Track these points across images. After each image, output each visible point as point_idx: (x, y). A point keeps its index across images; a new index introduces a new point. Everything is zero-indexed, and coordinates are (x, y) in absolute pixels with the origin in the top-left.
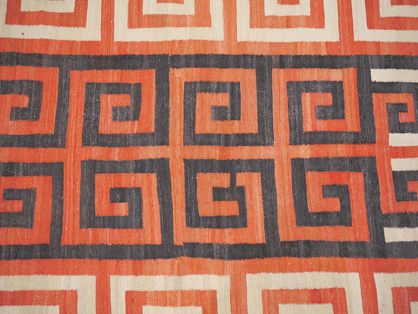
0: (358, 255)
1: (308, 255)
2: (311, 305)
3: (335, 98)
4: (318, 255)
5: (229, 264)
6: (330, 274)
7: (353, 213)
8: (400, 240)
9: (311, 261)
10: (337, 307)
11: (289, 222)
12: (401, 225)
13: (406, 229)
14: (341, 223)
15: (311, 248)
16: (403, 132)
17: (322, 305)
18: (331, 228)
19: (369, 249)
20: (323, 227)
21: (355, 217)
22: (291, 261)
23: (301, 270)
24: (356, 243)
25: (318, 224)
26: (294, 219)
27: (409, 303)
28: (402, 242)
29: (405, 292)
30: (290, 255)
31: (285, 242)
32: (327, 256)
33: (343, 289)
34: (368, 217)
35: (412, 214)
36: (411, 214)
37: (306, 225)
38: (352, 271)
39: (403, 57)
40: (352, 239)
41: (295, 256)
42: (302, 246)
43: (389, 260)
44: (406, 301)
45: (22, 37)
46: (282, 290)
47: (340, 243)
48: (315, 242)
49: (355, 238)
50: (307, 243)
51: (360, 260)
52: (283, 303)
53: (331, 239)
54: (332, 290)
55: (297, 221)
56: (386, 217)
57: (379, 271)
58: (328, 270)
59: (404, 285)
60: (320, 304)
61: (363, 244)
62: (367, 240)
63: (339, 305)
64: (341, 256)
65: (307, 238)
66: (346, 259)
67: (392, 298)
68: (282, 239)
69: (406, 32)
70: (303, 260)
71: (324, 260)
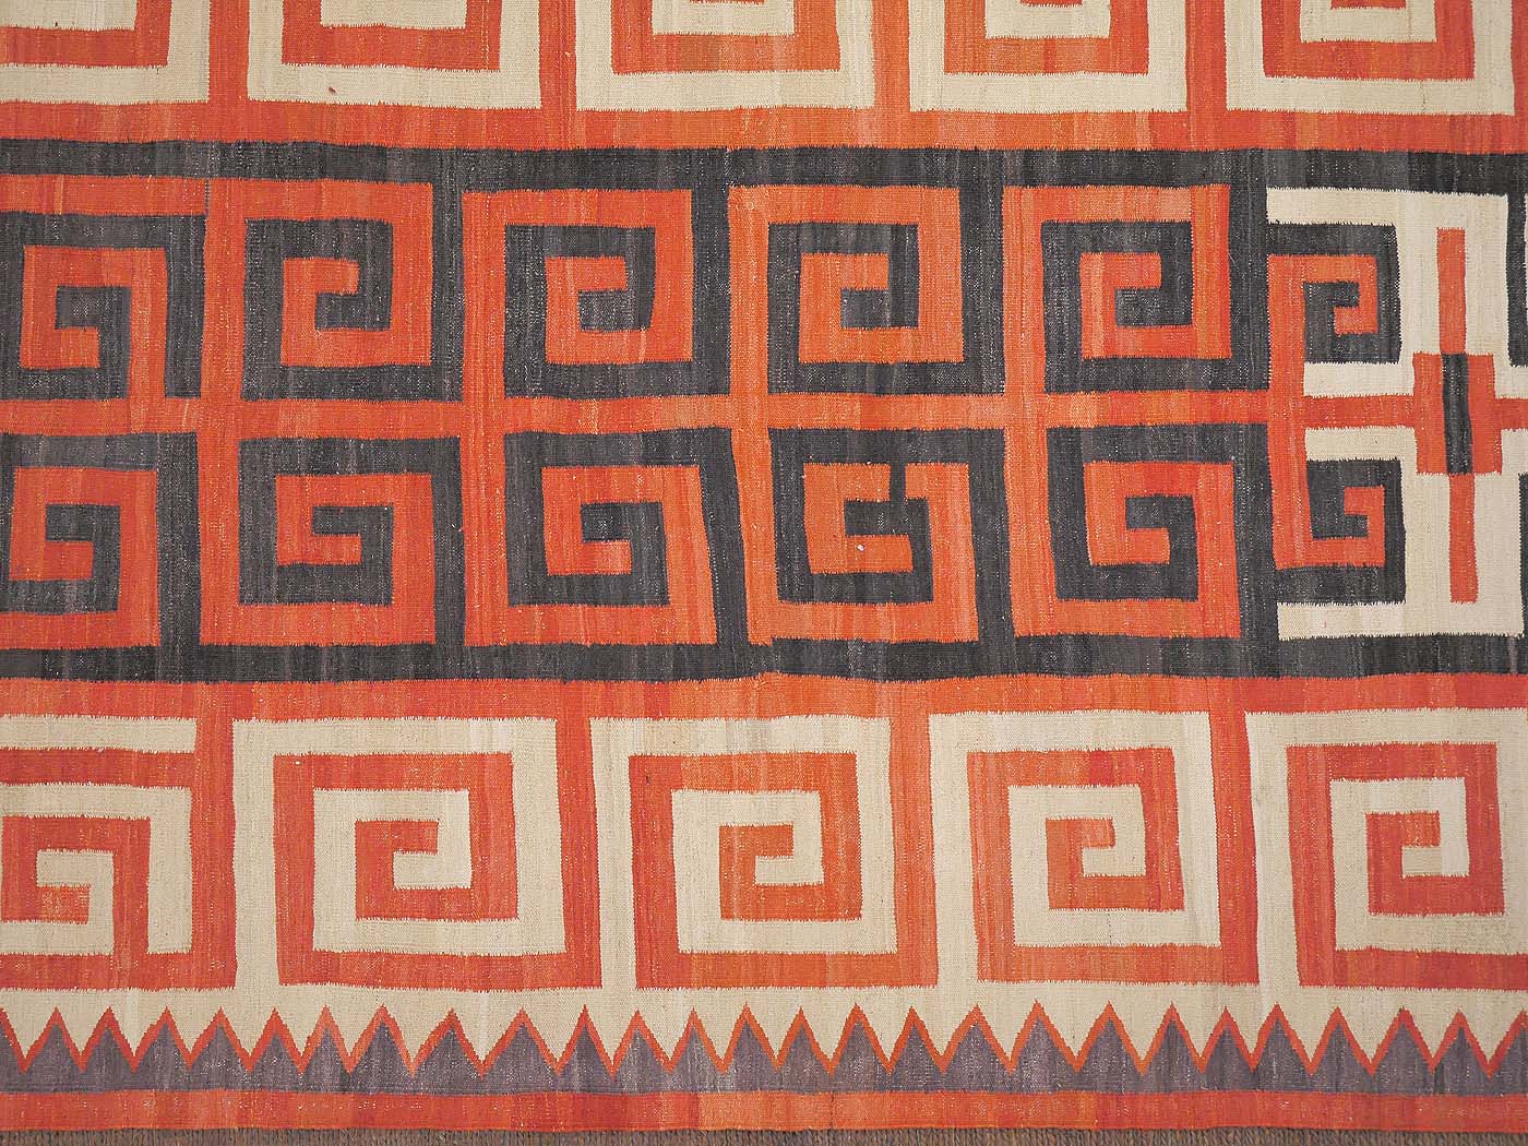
0: (1210, 670)
1: (1085, 670)
2: (1088, 790)
3: (1168, 270)
4: (1108, 671)
5: (887, 690)
6: (1137, 714)
7: (1203, 569)
8: (1316, 635)
9: (1091, 684)
10: (1152, 793)
11: (1038, 588)
12: (1321, 598)
13: (1333, 606)
14: (1172, 592)
15: (1091, 652)
16: (1340, 359)
17: (1116, 789)
18: (1144, 604)
19: (1237, 656)
20: (1124, 602)
21: (1208, 578)
22: (1039, 684)
23: (1066, 707)
24: (1207, 641)
25: (1112, 595)
26: (1051, 581)
27: (1328, 783)
28: (1320, 638)
29: (1320, 757)
30: (1038, 669)
31: (1028, 639)
32: (1132, 672)
33: (1169, 752)
34: (1240, 578)
35: (1350, 568)
36: (1348, 572)
37: (1081, 596)
38: (1191, 709)
39: (1356, 155)
40: (1197, 631)
41: (1052, 671)
42: (1069, 649)
43: (1285, 680)
44: (1321, 777)
45: (330, 99)
46: (1017, 754)
47: (1164, 641)
48: (1102, 639)
49: (1204, 629)
50: (1083, 640)
51: (1214, 681)
52: (1020, 783)
53: (1142, 631)
54: (1141, 754)
55: (1058, 588)
56: (1286, 576)
57: (1257, 708)
58: (1133, 706)
59: (1318, 742)
60: (1109, 785)
61: (1223, 643)
62: (1233, 634)
63: (1156, 789)
64: (1166, 673)
65: (1084, 630)
66: (1177, 680)
67: (1286, 772)
68: (1019, 632)
69: (1368, 84)
70: (1073, 682)
71: (1121, 680)
